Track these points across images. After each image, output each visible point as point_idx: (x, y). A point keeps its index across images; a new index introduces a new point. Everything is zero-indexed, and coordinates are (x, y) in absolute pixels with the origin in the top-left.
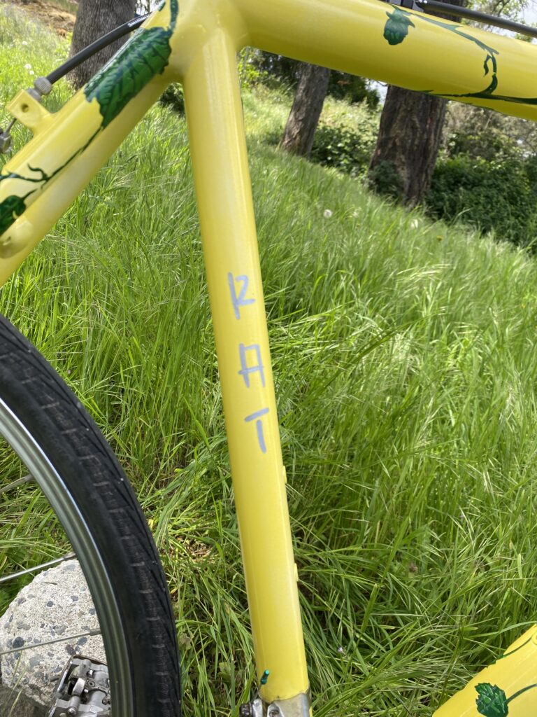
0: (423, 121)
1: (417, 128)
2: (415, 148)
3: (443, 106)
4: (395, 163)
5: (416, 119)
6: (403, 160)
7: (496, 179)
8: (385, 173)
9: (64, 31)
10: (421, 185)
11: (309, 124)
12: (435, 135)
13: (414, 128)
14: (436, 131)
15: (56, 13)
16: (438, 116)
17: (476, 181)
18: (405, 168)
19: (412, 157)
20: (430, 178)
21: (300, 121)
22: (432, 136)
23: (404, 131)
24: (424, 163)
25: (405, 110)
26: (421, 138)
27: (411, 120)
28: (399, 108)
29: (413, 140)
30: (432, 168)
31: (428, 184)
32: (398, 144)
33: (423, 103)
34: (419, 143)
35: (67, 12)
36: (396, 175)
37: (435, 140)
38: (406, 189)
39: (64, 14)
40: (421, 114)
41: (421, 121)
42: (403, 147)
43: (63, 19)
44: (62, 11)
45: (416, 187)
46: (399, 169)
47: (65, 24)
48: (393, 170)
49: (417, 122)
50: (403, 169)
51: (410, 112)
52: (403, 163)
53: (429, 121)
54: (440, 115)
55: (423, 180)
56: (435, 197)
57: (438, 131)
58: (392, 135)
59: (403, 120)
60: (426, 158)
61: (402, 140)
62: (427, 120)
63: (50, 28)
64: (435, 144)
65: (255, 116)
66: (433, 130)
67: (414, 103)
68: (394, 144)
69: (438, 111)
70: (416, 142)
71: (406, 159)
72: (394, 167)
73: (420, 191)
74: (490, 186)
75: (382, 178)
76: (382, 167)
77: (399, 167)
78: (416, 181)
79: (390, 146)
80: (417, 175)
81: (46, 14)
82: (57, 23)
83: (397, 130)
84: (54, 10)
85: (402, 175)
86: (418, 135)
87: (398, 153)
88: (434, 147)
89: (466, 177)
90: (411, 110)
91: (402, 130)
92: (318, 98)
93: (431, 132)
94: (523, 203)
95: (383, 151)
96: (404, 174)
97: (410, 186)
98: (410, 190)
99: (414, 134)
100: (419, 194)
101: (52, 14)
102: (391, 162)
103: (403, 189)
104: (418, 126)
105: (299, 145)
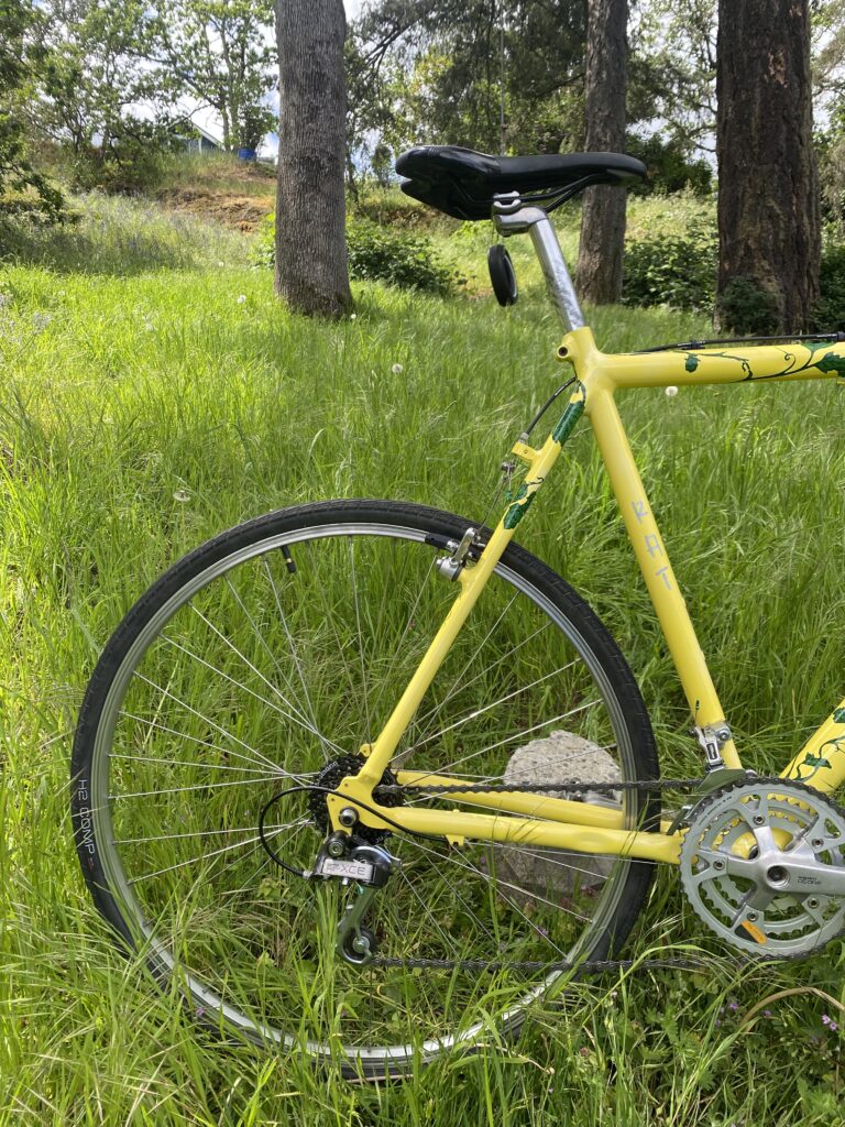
0: (785, 203)
1: (779, 215)
2: (782, 245)
3: (811, 171)
4: (755, 275)
5: (772, 203)
6: (768, 267)
8: (742, 295)
9: (245, 223)
10: (805, 295)
11: (611, 253)
12: (810, 217)
13: (772, 217)
14: (809, 211)
15: (230, 202)
16: (808, 188)
18: (773, 278)
19: (780, 259)
20: (816, 281)
21: (597, 251)
22: (806, 220)
23: (759, 226)
24: (801, 262)
25: (753, 196)
26: (787, 228)
27: (765, 207)
28: (743, 195)
29: (776, 234)
31: (815, 291)
32: (753, 246)
33: (780, 178)
34: (787, 235)
35: (243, 196)
36: (760, 293)
37: (811, 224)
38: (782, 308)
39: (240, 201)
40: (779, 194)
41: (781, 204)
42: (763, 249)
43: (240, 207)
44: (237, 196)
45: (797, 301)
46: (764, 283)
47: (244, 212)
48: (754, 288)
49: (776, 207)
50: (769, 281)
51: (762, 196)
52: (768, 272)
53: (795, 201)
54: (811, 184)
55: (806, 287)
56: (832, 307)
57: (813, 209)
58: (740, 237)
59: (753, 211)
60: (802, 254)
61: (758, 240)
62: (790, 200)
63: (227, 224)
64: (812, 229)
65: (528, 259)
66: (804, 211)
67: (765, 181)
68: (748, 248)
69: (806, 181)
70: (782, 236)
71: (770, 265)
72: (755, 281)
73: (804, 305)
75: (740, 302)
76: (736, 286)
77: (762, 279)
78: (795, 292)
79: (742, 252)
80: (795, 283)
81: (218, 207)
82: (235, 215)
83: (749, 229)
84: (227, 199)
85: (771, 289)
86: (782, 225)
87: (755, 260)
88: (811, 235)
90: (762, 193)
91: (755, 224)
92: (616, 211)
93: (802, 216)
95: (732, 264)
96: (772, 287)
97: (787, 302)
98: (787, 308)
99: (775, 225)
100: (805, 310)
101: (226, 205)
102: (749, 275)
103: (776, 309)
104: (779, 211)
105: (603, 286)
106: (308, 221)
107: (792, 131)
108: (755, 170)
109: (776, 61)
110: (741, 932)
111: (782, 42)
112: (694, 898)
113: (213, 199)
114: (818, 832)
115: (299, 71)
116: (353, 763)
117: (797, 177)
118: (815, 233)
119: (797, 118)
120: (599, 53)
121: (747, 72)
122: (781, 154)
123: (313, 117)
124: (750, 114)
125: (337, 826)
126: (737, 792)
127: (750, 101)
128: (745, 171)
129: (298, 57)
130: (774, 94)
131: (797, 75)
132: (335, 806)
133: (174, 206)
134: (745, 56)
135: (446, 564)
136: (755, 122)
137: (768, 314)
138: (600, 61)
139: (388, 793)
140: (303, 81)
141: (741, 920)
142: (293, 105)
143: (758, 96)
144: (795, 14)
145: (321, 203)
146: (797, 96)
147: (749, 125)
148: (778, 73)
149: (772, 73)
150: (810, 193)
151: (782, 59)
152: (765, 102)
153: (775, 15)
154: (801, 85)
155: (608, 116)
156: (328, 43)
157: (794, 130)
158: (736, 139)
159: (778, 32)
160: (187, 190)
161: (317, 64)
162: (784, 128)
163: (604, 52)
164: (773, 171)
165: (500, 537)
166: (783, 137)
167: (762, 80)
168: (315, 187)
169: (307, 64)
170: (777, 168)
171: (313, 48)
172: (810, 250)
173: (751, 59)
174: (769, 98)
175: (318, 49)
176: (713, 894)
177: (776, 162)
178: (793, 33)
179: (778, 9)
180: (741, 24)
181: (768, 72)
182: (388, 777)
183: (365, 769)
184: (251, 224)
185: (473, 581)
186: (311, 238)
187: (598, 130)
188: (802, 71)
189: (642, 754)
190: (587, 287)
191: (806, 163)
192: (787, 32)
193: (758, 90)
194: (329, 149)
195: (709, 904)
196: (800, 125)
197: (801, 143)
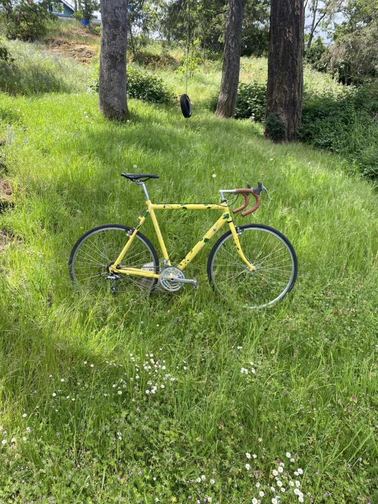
0: (290, 86)
1: (287, 91)
2: (288, 102)
4: (278, 113)
5: (285, 86)
6: (282, 110)
7: (337, 110)
8: (272, 120)
9: (85, 58)
10: (295, 122)
12: (299, 92)
13: (285, 91)
14: (298, 90)
15: (78, 47)
16: (299, 81)
17: (327, 113)
18: (284, 114)
19: (287, 108)
21: (226, 93)
22: (297, 93)
23: (280, 94)
24: (294, 109)
25: (278, 83)
26: (290, 96)
27: (282, 87)
28: (275, 82)
29: (286, 98)
30: (300, 111)
31: (299, 120)
32: (278, 102)
33: (288, 77)
34: (290, 99)
35: (84, 44)
36: (278, 121)
37: (299, 95)
38: (286, 126)
39: (82, 46)
40: (288, 83)
41: (288, 87)
42: (281, 103)
43: (82, 50)
44: (81, 44)
45: (292, 124)
46: (280, 116)
47: (84, 53)
48: (277, 118)
49: (286, 88)
50: (283, 116)
51: (281, 83)
52: (282, 112)
54: (300, 79)
55: (296, 119)
56: (304, 127)
57: (300, 89)
58: (274, 98)
59: (278, 89)
60: (295, 106)
61: (280, 100)
62: (292, 85)
63: (77, 58)
64: (299, 97)
66: (297, 90)
67: (283, 78)
68: (276, 103)
69: (298, 79)
70: (288, 99)
72: (277, 115)
73: (295, 125)
74: (334, 115)
75: (271, 123)
76: (271, 117)
77: (280, 114)
78: (292, 120)
79: (274, 104)
80: (292, 117)
81: (73, 49)
82: (80, 54)
83: (276, 95)
84: (77, 45)
85: (283, 119)
86: (288, 95)
87: (278, 107)
89: (321, 111)
90: (282, 82)
91: (279, 94)
93: (295, 92)
94: (352, 122)
95: (271, 107)
96: (284, 118)
97: (288, 124)
98: (288, 126)
99: (286, 95)
100: (295, 127)
101: (76, 48)
102: (276, 112)
103: (284, 127)
104: (287, 90)
105: (228, 107)
106: (112, 81)
107: (293, 59)
108: (280, 73)
109: (289, 31)
110: (168, 288)
111: (292, 24)
112: (162, 283)
113: (70, 45)
114: (179, 274)
115: (109, 19)
116: (113, 263)
117: (294, 77)
118: (300, 98)
119: (296, 54)
120: (232, 8)
121: (279, 34)
122: (289, 68)
123: (114, 39)
124: (279, 51)
125: (110, 272)
126: (168, 268)
127: (279, 46)
128: (276, 73)
129: (109, 13)
130: (288, 44)
131: (297, 37)
132: (110, 269)
133: (53, 46)
134: (279, 28)
135: (127, 235)
136: (281, 54)
137: (281, 129)
138: (232, 12)
139: (118, 267)
140: (110, 24)
141: (168, 286)
142: (107, 33)
143: (282, 44)
144: (297, 14)
145: (117, 74)
146: (296, 45)
147: (278, 55)
148: (290, 36)
149: (288, 36)
150: (299, 83)
151: (292, 31)
152: (284, 47)
153: (290, 13)
154: (298, 41)
155: (234, 36)
156: (121, 8)
157: (294, 59)
158: (274, 60)
159: (290, 20)
160: (58, 39)
161: (116, 17)
162: (291, 58)
163: (234, 8)
164: (286, 74)
165: (136, 231)
166: (290, 61)
167: (284, 39)
168: (115, 67)
169: (112, 17)
170: (287, 73)
171: (115, 10)
172: (298, 105)
173: (280, 30)
174: (286, 46)
175: (117, 10)
176: (165, 282)
177: (287, 71)
178: (296, 21)
179: (291, 11)
180: (278, 15)
181: (286, 36)
182: (118, 265)
183: (115, 264)
184: (87, 59)
185: (132, 237)
186: (113, 88)
187: (230, 42)
188: (299, 36)
189: (157, 263)
190: (222, 107)
191: (298, 72)
192: (294, 20)
193: (282, 42)
194: (120, 52)
195: (164, 284)
196: (297, 57)
197: (297, 64)
